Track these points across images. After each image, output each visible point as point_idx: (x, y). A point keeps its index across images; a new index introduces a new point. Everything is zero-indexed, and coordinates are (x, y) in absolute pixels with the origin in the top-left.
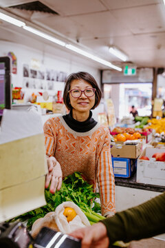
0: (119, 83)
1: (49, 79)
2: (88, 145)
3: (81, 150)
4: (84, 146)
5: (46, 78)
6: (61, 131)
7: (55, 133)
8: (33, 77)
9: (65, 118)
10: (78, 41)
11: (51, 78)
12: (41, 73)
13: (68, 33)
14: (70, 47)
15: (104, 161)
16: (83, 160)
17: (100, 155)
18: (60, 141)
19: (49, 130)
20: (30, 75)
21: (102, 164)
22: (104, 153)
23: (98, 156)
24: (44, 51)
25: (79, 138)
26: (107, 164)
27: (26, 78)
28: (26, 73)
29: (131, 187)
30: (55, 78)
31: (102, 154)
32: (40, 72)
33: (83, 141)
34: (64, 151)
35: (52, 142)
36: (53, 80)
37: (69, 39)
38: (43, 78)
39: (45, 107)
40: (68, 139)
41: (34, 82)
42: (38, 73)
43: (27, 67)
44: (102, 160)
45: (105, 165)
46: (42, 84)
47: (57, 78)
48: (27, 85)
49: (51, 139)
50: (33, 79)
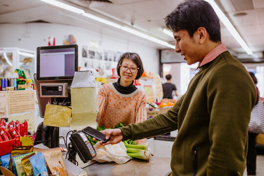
0: (180, 63)
1: (106, 59)
2: (130, 104)
3: (125, 107)
4: (127, 104)
5: (103, 58)
6: (111, 93)
7: (106, 95)
8: (92, 58)
9: (115, 84)
10: (132, 24)
11: (108, 59)
12: (99, 54)
13: (123, 17)
14: (125, 29)
15: (141, 114)
16: (126, 114)
17: (138, 110)
18: (110, 100)
19: (102, 93)
20: (88, 55)
21: (139, 116)
22: (141, 109)
23: (136, 111)
24: (101, 33)
25: (124, 98)
26: (142, 116)
27: (85, 58)
28: (84, 54)
29: (167, 140)
30: (113, 58)
31: (139, 109)
32: (97, 53)
33: (126, 100)
34: (113, 107)
35: (104, 100)
36: (110, 60)
37: (125, 22)
38: (101, 58)
39: (100, 81)
40: (115, 99)
41: (92, 62)
42: (96, 54)
43: (85, 48)
44: (139, 113)
45: (141, 117)
46: (99, 64)
47: (115, 58)
48: (86, 65)
49: (103, 99)
50: (91, 60)
